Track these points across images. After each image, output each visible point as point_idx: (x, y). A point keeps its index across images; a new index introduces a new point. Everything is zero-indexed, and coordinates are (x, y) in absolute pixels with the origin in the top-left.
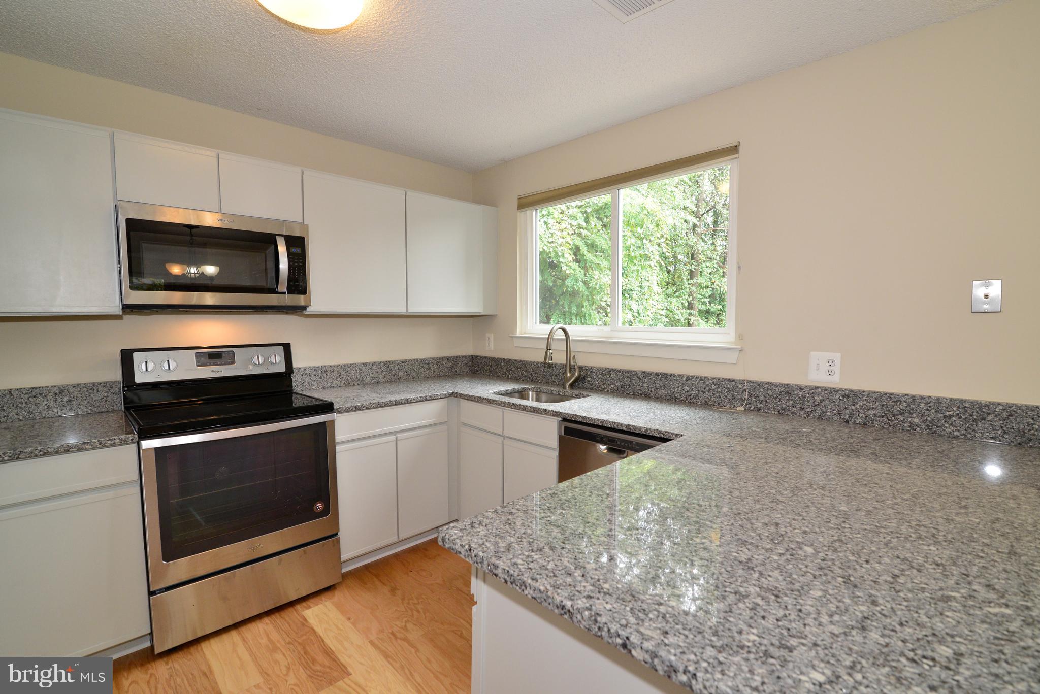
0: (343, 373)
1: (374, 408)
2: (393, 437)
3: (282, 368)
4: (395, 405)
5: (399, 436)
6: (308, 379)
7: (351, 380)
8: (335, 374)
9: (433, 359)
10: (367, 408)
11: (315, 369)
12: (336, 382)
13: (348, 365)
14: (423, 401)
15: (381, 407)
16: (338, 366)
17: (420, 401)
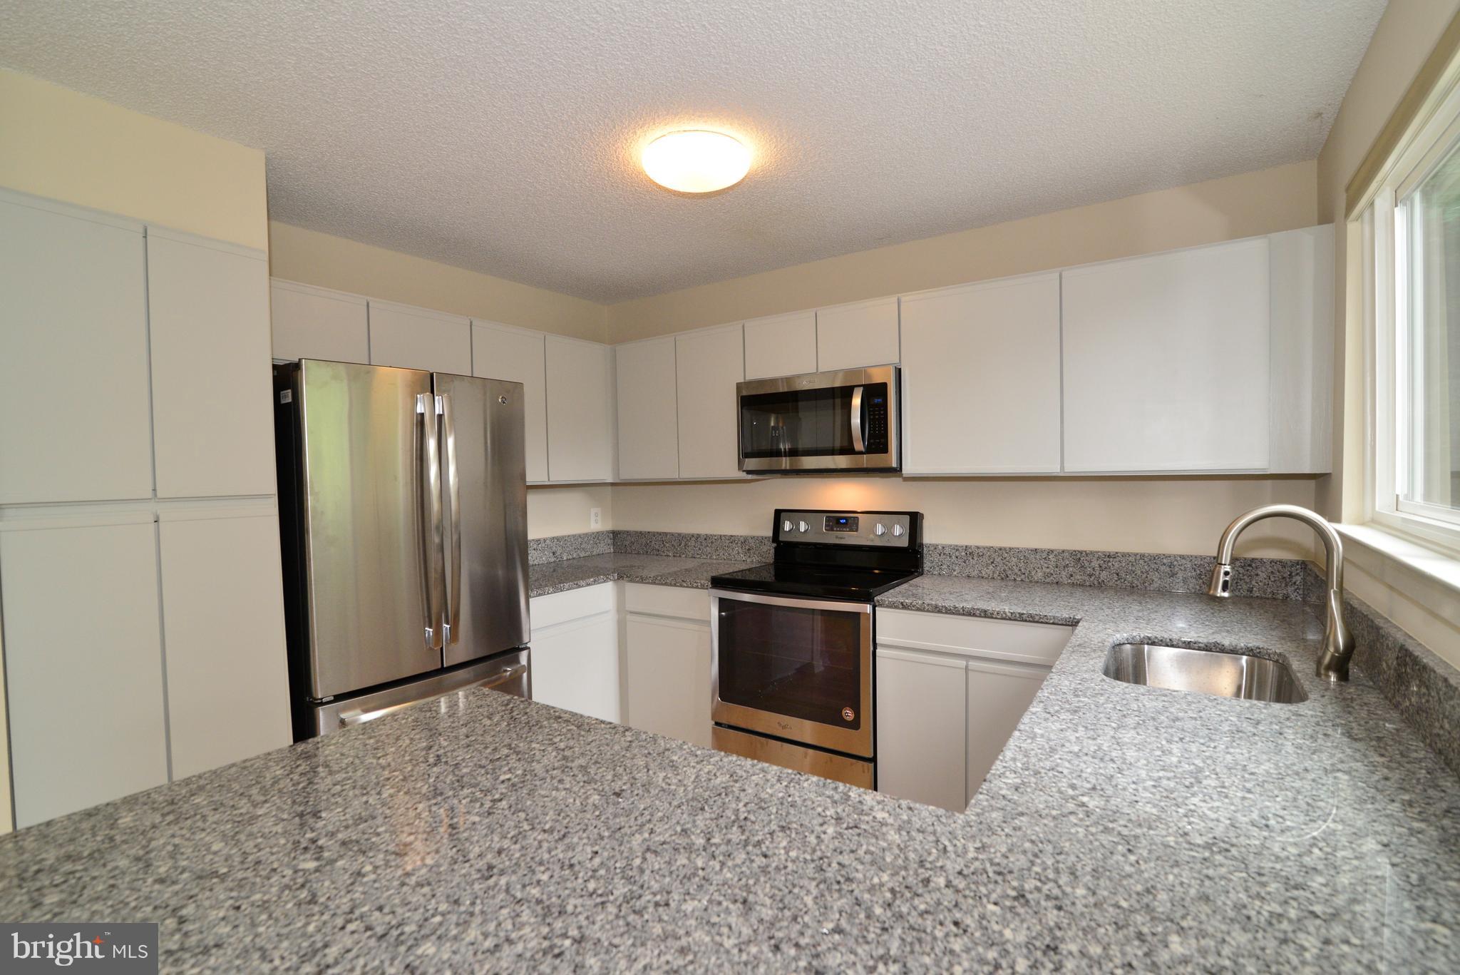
0: (998, 560)
1: (928, 611)
2: (962, 663)
3: (904, 543)
4: (963, 615)
5: (972, 664)
6: (947, 561)
7: (1009, 572)
8: (985, 559)
9: (1182, 557)
10: (918, 609)
11: (956, 548)
12: (987, 571)
13: (1005, 549)
14: (1015, 620)
15: (940, 612)
16: (989, 548)
17: (1010, 619)
